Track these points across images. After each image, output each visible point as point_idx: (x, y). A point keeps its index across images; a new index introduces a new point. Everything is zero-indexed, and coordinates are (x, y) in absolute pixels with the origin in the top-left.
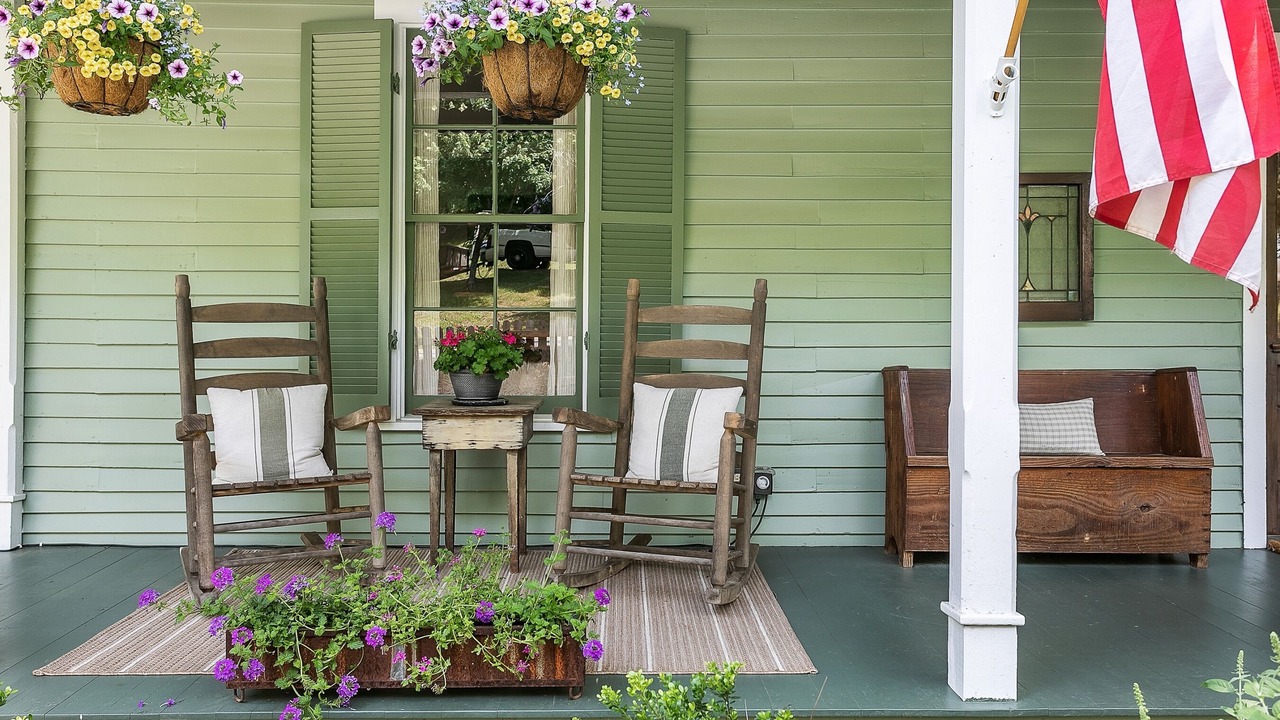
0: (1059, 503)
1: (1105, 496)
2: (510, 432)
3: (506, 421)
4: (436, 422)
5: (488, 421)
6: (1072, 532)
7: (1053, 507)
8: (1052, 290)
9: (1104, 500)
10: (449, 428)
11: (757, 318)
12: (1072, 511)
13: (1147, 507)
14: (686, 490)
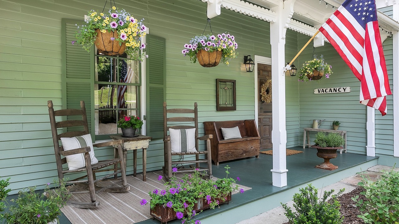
0: (241, 148)
1: (247, 146)
2: (146, 144)
3: (145, 141)
4: (127, 143)
5: (141, 141)
6: (242, 154)
7: (240, 149)
8: (230, 104)
9: (246, 147)
10: (131, 144)
11: (195, 111)
12: (242, 150)
13: (252, 147)
14: (188, 154)
